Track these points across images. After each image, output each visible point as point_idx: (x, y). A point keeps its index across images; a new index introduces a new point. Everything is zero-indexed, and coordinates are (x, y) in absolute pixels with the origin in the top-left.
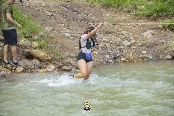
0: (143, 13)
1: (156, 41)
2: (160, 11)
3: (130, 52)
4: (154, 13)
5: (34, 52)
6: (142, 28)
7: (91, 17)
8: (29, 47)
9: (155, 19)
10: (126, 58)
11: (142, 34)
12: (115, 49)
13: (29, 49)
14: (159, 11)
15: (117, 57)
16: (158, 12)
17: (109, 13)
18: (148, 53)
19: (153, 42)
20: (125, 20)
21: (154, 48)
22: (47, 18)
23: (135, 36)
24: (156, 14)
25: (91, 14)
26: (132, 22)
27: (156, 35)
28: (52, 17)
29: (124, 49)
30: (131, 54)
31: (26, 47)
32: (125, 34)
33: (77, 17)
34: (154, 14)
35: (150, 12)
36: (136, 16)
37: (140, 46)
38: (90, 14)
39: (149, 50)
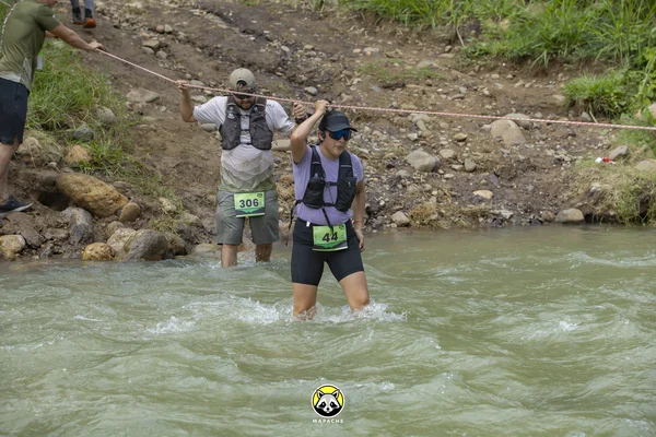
0: (501, 47)
1: (535, 154)
2: (563, 42)
3: (430, 191)
4: (541, 49)
5: (72, 180)
6: (490, 104)
7: (309, 56)
8: (54, 164)
9: (542, 73)
10: (410, 213)
11: (486, 126)
12: (376, 179)
13: (55, 169)
14: (560, 43)
15: (381, 208)
16: (555, 44)
17: (377, 43)
18: (498, 196)
19: (521, 157)
20: (428, 72)
21: (523, 180)
22: (143, 56)
23: (458, 132)
24: (548, 54)
25: (309, 47)
26: (456, 79)
27: (537, 131)
28: (161, 53)
29: (409, 179)
30: (434, 199)
31: (43, 161)
32: (421, 125)
33: (255, 55)
34: (541, 53)
35: (527, 44)
36: (472, 58)
37: (472, 171)
38: (308, 43)
39: (502, 186)
